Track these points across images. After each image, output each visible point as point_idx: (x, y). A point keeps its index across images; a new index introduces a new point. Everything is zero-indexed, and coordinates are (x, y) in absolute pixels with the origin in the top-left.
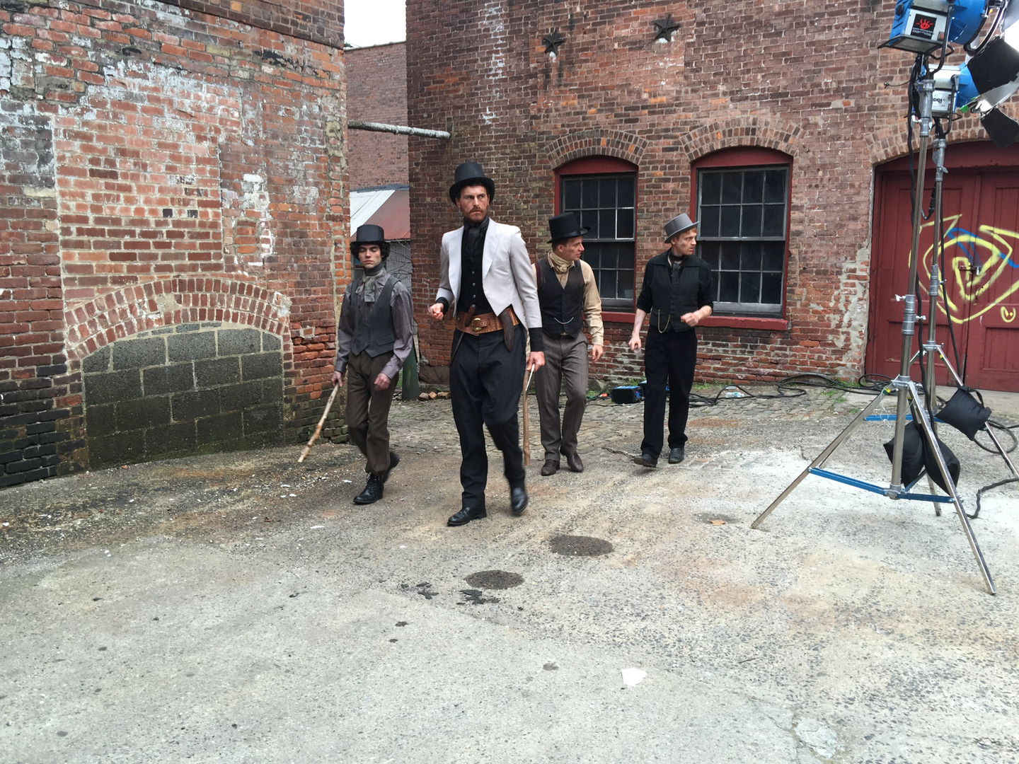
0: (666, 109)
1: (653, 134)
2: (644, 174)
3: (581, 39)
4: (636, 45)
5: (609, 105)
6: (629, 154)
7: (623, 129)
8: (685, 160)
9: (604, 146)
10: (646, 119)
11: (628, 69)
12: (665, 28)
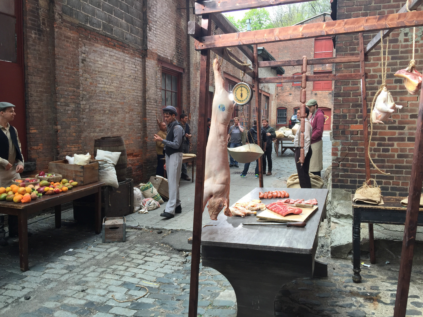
0: (291, 102)
1: (289, 105)
2: (288, 109)
3: (280, 94)
4: (287, 96)
5: (284, 102)
6: (286, 107)
7: (286, 104)
8: (293, 108)
9: (283, 106)
10: (288, 103)
11: (286, 98)
12: (290, 94)
